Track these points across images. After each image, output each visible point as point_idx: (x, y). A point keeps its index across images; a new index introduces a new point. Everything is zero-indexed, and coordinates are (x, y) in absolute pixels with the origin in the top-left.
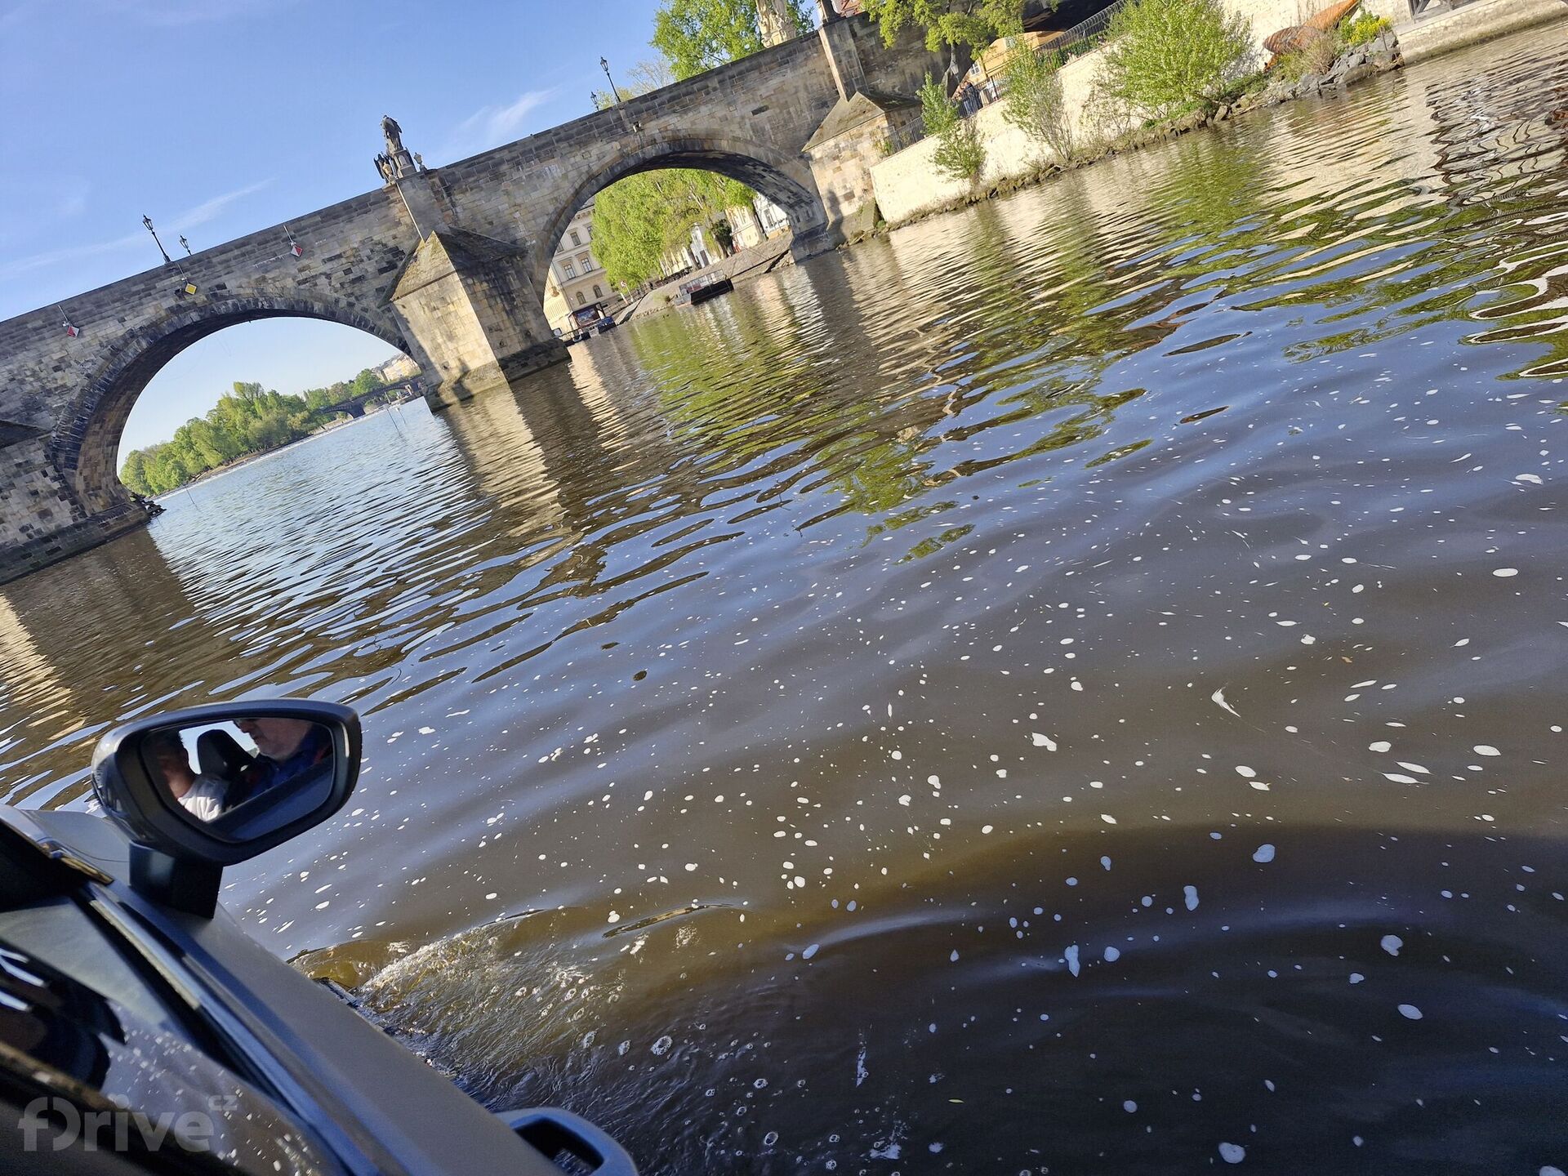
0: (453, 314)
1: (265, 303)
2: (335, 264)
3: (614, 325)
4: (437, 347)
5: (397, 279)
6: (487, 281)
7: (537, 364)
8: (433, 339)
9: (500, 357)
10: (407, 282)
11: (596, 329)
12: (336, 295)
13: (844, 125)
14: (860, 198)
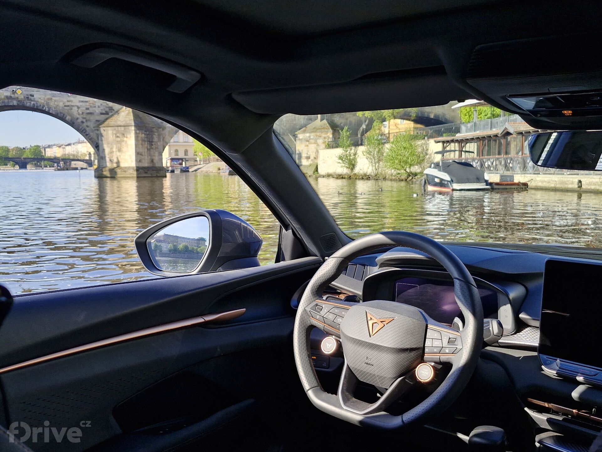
0: (125, 142)
1: (47, 108)
2: (83, 104)
3: (188, 171)
4: (111, 152)
5: (107, 119)
6: (145, 134)
7: (151, 174)
8: (112, 148)
9: (137, 166)
10: (110, 122)
11: (179, 170)
12: (78, 116)
13: (315, 130)
14: (312, 160)
